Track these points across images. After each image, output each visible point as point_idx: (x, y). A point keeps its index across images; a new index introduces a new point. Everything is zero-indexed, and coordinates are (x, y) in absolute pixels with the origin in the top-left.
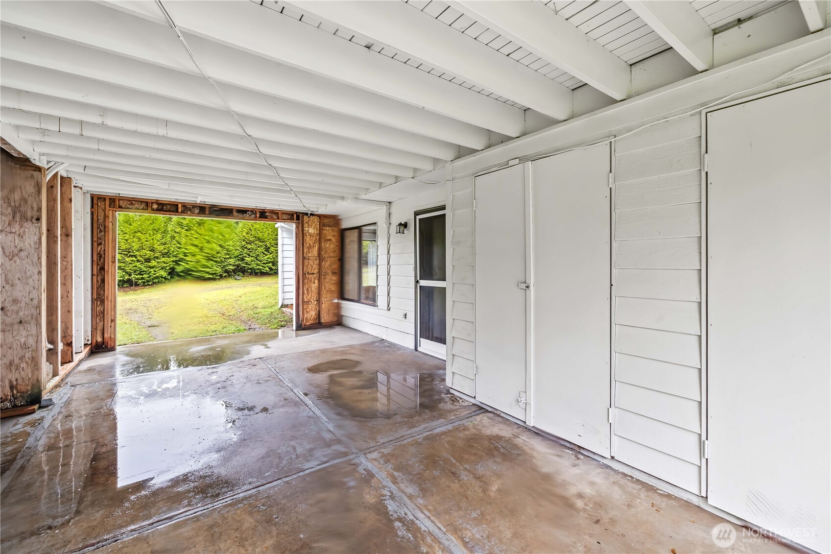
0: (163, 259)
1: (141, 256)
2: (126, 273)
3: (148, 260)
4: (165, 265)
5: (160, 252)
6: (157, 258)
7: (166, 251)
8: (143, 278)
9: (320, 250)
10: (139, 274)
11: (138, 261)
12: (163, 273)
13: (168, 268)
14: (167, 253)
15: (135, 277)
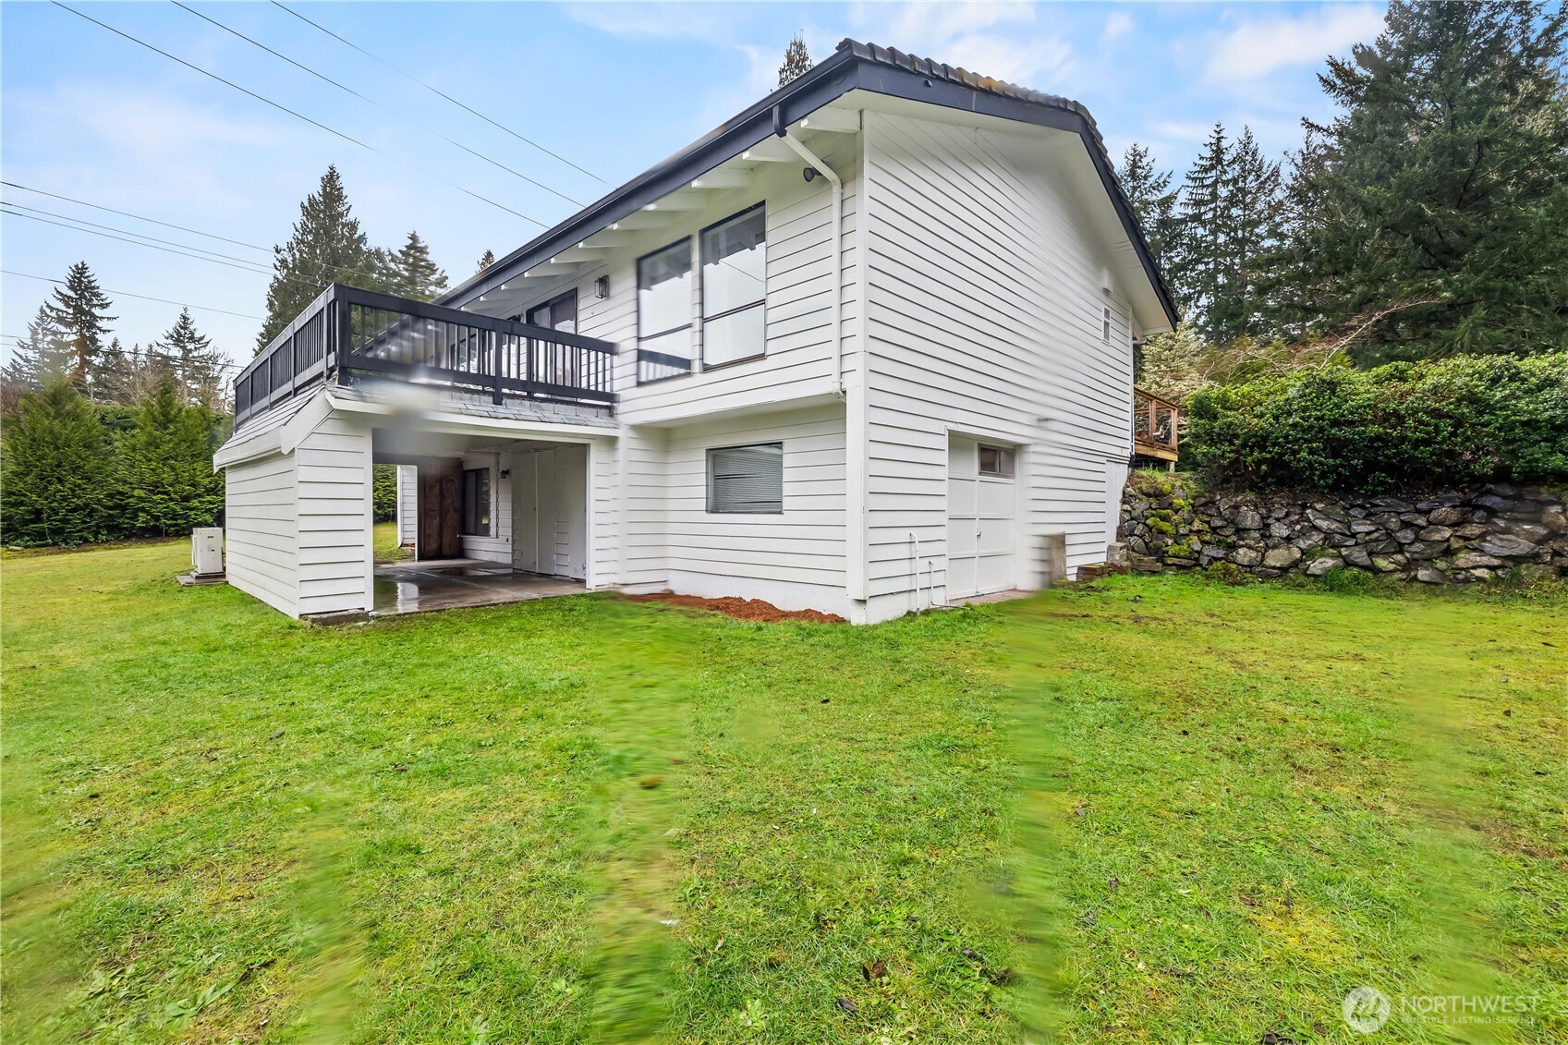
0: (209, 498)
1: (176, 493)
2: (153, 516)
3: (186, 499)
4: (211, 506)
5: (205, 487)
6: (199, 495)
7: (212, 485)
8: (176, 525)
9: (441, 489)
10: (172, 519)
11: (172, 500)
12: (208, 517)
13: (215, 511)
14: (213, 489)
15: (165, 523)
